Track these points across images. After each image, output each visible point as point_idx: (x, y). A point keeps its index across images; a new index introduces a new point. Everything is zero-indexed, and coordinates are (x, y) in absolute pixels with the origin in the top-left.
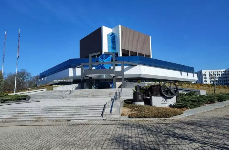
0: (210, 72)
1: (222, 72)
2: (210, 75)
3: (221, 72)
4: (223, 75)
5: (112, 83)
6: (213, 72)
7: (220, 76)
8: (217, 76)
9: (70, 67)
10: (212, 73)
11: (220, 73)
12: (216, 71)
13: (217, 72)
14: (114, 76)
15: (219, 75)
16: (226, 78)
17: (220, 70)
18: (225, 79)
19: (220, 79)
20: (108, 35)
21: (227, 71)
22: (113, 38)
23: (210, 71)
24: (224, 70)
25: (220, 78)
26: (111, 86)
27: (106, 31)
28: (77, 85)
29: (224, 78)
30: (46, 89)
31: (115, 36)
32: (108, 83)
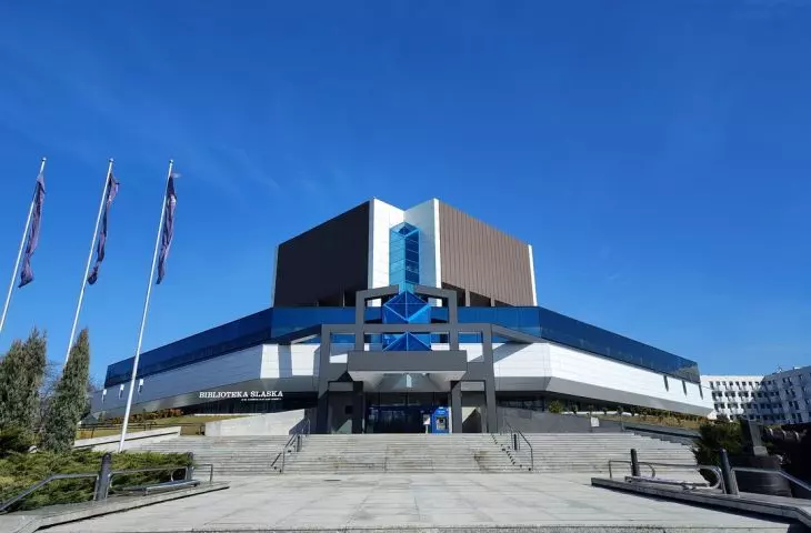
0: (715, 385)
1: (754, 385)
2: (714, 394)
3: (750, 383)
4: (756, 395)
5: (430, 411)
6: (724, 383)
7: (750, 399)
8: (738, 400)
9: (270, 341)
10: (722, 388)
11: (748, 388)
12: (734, 379)
13: (737, 383)
14: (454, 383)
15: (746, 395)
16: (769, 406)
17: (747, 379)
18: (767, 411)
19: (749, 411)
20: (391, 231)
21: (770, 382)
22: (411, 244)
23: (715, 379)
24: (760, 379)
25: (749, 405)
26: (427, 422)
27: (386, 218)
28: (298, 416)
29: (762, 406)
30: (178, 429)
31: (415, 237)
32: (417, 410)
